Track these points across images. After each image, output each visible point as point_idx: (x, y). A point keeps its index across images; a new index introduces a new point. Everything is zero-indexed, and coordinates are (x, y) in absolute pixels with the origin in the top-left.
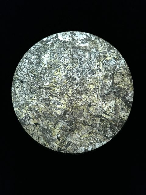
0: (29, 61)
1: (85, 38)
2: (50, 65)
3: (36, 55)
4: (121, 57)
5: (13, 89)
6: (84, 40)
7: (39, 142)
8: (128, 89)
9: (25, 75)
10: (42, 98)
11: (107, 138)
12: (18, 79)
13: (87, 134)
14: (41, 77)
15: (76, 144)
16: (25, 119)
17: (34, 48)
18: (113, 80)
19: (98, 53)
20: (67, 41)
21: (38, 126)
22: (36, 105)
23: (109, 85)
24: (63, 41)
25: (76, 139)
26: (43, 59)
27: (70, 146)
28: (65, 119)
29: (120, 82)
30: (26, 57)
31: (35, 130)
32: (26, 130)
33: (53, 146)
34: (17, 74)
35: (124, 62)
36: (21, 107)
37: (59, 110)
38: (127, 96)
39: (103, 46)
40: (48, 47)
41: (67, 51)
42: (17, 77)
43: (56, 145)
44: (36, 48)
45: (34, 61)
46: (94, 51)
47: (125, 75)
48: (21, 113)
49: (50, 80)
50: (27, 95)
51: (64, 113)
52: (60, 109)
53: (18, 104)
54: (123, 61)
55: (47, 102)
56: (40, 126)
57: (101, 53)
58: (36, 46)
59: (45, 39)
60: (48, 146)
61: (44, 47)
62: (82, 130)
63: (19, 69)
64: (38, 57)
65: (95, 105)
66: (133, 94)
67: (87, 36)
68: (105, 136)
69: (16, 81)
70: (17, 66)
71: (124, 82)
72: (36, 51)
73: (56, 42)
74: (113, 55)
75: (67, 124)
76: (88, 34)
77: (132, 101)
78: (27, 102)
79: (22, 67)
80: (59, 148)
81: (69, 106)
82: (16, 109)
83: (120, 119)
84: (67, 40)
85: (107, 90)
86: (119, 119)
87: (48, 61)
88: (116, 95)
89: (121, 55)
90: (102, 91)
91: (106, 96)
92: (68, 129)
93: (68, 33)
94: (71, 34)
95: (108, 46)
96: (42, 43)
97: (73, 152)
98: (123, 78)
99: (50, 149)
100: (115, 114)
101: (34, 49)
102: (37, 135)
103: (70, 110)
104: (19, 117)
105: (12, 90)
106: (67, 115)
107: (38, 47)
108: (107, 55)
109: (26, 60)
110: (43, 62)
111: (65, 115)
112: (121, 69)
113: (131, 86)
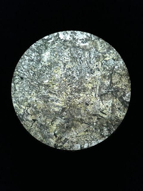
0: (30, 58)
1: (85, 38)
2: (50, 63)
3: (37, 52)
4: (119, 58)
5: (13, 84)
6: (84, 40)
7: (36, 138)
8: (125, 90)
9: (25, 71)
10: (41, 95)
11: (103, 136)
12: (18, 76)
13: (84, 132)
14: (41, 74)
15: (72, 141)
16: (24, 114)
17: (35, 45)
18: (111, 80)
19: (98, 53)
20: (68, 40)
21: (36, 122)
22: (34, 101)
23: (107, 85)
24: (64, 40)
25: (73, 136)
26: (43, 57)
27: (67, 143)
28: (63, 117)
29: (118, 82)
30: (27, 54)
31: (33, 126)
32: (24, 126)
33: (50, 143)
34: (17, 71)
35: (123, 63)
36: (20, 103)
38: (124, 96)
39: (103, 46)
40: (49, 45)
41: (67, 50)
42: (18, 73)
43: (52, 141)
44: (37, 45)
45: (35, 58)
46: (94, 51)
47: (123, 75)
48: (20, 109)
49: (50, 77)
50: (26, 91)
51: (62, 110)
52: (58, 106)
53: (17, 100)
54: (121, 62)
55: (46, 99)
56: (38, 123)
57: (101, 53)
58: (37, 44)
59: (46, 37)
60: (45, 142)
61: (45, 45)
62: (79, 128)
63: (20, 66)
64: (38, 55)
65: (92, 104)
66: (130, 95)
67: (87, 36)
68: (101, 135)
69: (16, 77)
70: (18, 62)
71: (122, 82)
72: (37, 49)
73: (57, 40)
74: (112, 56)
75: (65, 121)
76: (89, 34)
77: (129, 101)
78: (27, 98)
79: (22, 64)
80: (55, 144)
81: (67, 104)
82: (15, 104)
83: (117, 119)
85: (105, 90)
87: (48, 59)
88: (114, 95)
89: (119, 56)
90: (100, 90)
91: (104, 96)
92: (65, 126)
93: (69, 32)
94: (72, 33)
95: (108, 46)
96: (43, 41)
97: (69, 149)
98: (121, 78)
99: (47, 145)
100: (112, 113)
101: (35, 47)
102: (34, 131)
103: (68, 108)
104: (18, 113)
105: (12, 86)
106: (64, 113)
107: (39, 45)
108: (106, 55)
109: (27, 57)
110: (43, 59)
111: (63, 112)
112: (119, 70)
113: (129, 87)
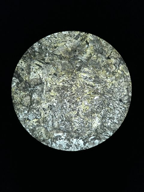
0: (113, 120)
1: (58, 140)
2: (93, 116)
3: (105, 127)
4: (23, 121)
5: (130, 94)
6: (58, 139)
8: (17, 89)
9: (118, 108)
10: (102, 84)
12: (124, 103)
13: (58, 46)
14: (102, 105)
15: (71, 37)
16: (119, 64)
17: (108, 133)
19: (45, 126)
20: (75, 138)
21: (107, 56)
22: (108, 78)
23: (35, 94)
24: (79, 139)
25: (70, 42)
26: (99, 122)
27: (76, 35)
28: (80, 62)
29: (24, 97)
30: (115, 125)
31: (110, 52)
33: (93, 36)
34: (125, 108)
35: (19, 116)
36: (123, 75)
37: (86, 72)
38: (18, 82)
39: (40, 133)
40: (94, 133)
41: (76, 129)
42: (125, 106)
43: (90, 37)
44: (106, 133)
45: (108, 120)
46: (49, 128)
47: (19, 104)
48: (122, 69)
49: (93, 102)
50: (116, 88)
51: (81, 68)
53: (126, 79)
54: (21, 117)
55: (97, 80)
56: (105, 56)
57: (42, 126)
58: (105, 135)
59: (97, 142)
61: (98, 134)
62: (63, 50)
63: (123, 113)
64: (104, 124)
65: (50, 75)
66: (12, 84)
67: (55, 143)
68: (41, 44)
69: (126, 101)
71: (20, 96)
72: (105, 130)
73: (85, 138)
74: (30, 123)
75: (78, 58)
76: (54, 146)
77: (13, 78)
78: (116, 81)
79: (120, 115)
80: (88, 34)
81: (76, 75)
82: (128, 75)
84: (75, 140)
85: (37, 89)
86: (26, 60)
87: (94, 120)
88: (28, 84)
89: (22, 123)
90: (43, 89)
91: (38, 83)
92: (77, 52)
93: (73, 146)
95: (35, 133)
96: (99, 137)
98: (21, 101)
100: (30, 65)
102: (109, 47)
103: (74, 71)
104: (125, 66)
105: (130, 92)
106: (78, 66)
107: (103, 134)
108: (37, 123)
109: (116, 122)
110: (99, 120)
111: (80, 67)
112: (23, 109)
113: (13, 92)
